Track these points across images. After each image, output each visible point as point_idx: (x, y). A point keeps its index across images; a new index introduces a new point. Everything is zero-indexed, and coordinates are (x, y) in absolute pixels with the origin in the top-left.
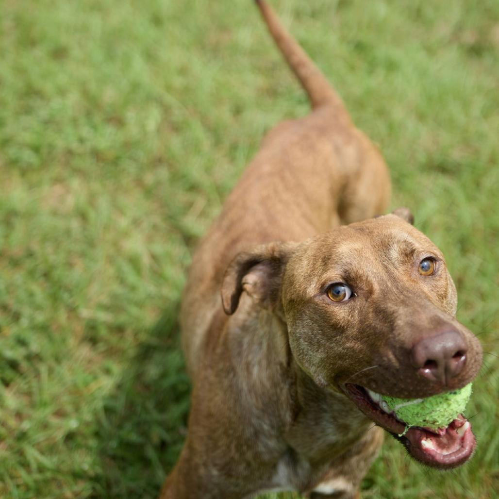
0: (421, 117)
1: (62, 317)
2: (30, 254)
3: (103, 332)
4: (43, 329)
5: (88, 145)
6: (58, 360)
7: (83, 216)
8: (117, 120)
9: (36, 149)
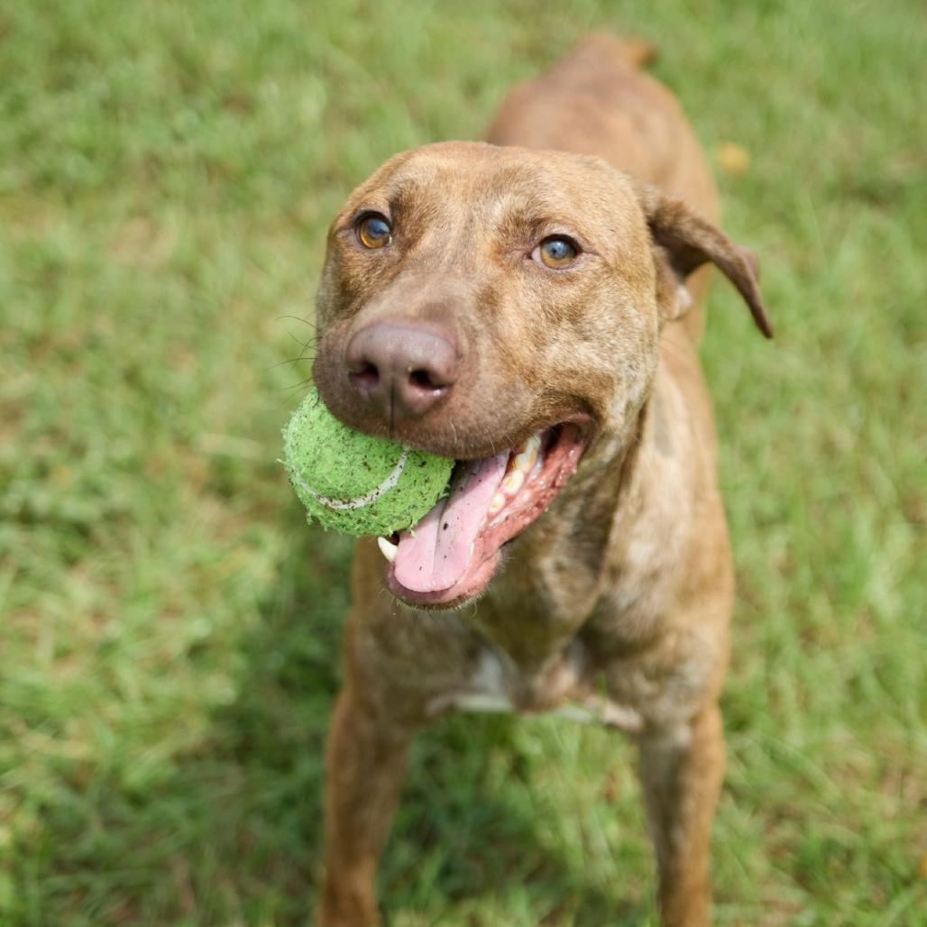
0: (827, 99)
1: (165, 449)
2: (93, 344)
3: (243, 477)
4: (133, 468)
5: (191, 147)
6: (163, 520)
7: (189, 275)
8: (240, 103)
9: (89, 153)
